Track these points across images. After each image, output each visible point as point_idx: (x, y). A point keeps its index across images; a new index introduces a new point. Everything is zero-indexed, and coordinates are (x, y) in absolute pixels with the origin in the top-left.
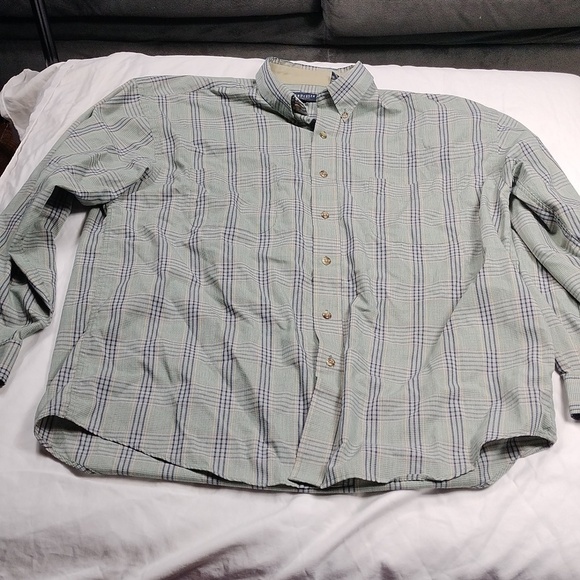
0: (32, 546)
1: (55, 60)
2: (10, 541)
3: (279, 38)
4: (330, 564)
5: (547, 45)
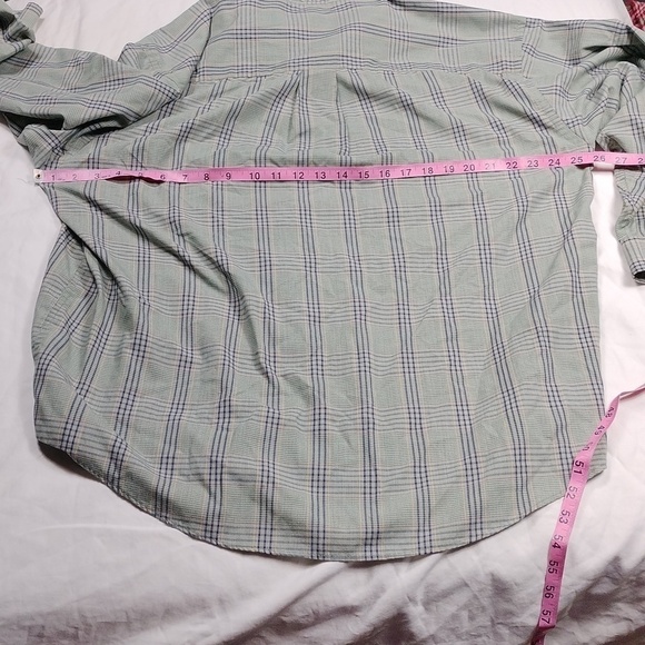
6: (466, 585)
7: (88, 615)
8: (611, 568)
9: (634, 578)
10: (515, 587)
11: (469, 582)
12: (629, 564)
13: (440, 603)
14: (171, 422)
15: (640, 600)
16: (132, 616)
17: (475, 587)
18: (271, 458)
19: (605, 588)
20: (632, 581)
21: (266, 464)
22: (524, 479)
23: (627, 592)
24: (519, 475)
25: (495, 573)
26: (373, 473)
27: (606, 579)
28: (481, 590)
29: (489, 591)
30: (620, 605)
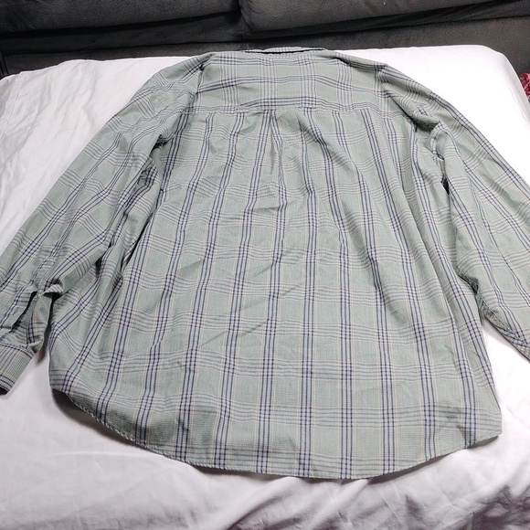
0: (79, 523)
1: (5, 73)
2: (58, 522)
3: (202, 37)
4: (360, 504)
5: (441, 23)
6: (386, 505)
7: (89, 523)
8: (502, 495)
9: (521, 504)
10: (425, 507)
11: (387, 503)
12: (516, 491)
13: (365, 520)
14: (150, 372)
15: (527, 522)
16: (123, 524)
17: (393, 507)
18: (228, 396)
19: (497, 512)
20: (520, 506)
21: (224, 401)
22: (432, 430)
23: (516, 516)
24: (428, 427)
25: (409, 495)
26: (308, 410)
27: (499, 504)
28: (398, 510)
29: (404, 510)
30: (510, 526)
